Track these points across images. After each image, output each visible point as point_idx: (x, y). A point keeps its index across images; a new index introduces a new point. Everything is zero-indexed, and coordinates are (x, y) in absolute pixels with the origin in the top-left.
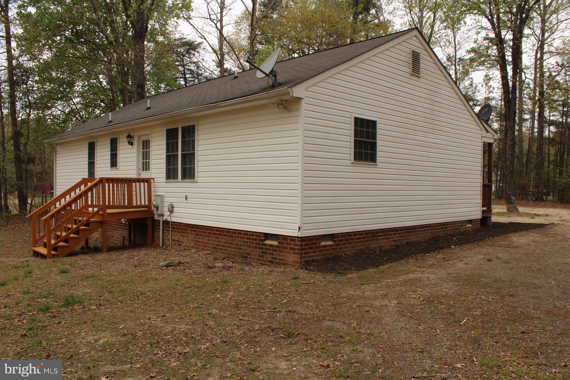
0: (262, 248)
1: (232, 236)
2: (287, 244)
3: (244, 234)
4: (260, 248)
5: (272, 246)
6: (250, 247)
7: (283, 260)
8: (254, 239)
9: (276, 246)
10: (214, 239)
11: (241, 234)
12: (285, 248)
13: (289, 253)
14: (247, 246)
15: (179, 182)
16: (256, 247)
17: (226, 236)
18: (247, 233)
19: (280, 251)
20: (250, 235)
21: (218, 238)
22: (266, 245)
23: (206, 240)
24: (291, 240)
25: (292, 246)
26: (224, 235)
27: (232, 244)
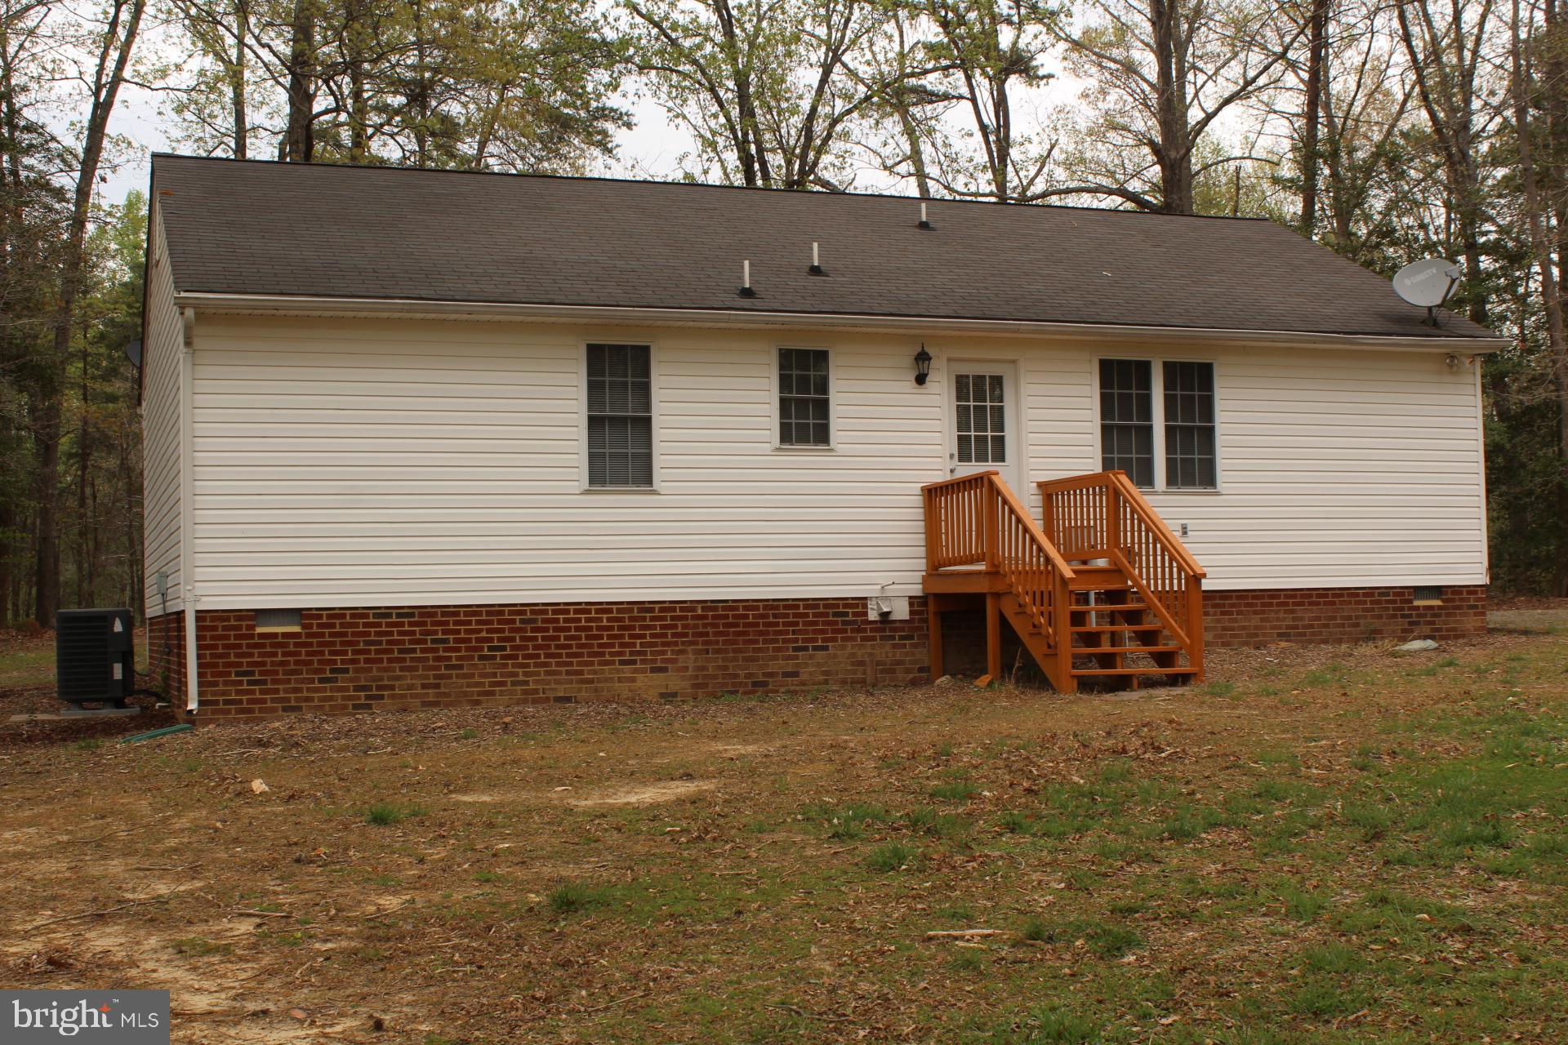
0: (1410, 616)
1: (1333, 603)
2: (1461, 600)
3: (1365, 595)
4: (1403, 616)
5: (1431, 608)
6: (1380, 617)
7: (1454, 629)
8: (1388, 602)
9: (1439, 607)
10: (1281, 615)
11: (1357, 595)
12: (1459, 607)
13: (1465, 615)
14: (1373, 617)
15: (1155, 493)
16: (1395, 616)
17: (1318, 604)
18: (1370, 591)
19: (1448, 615)
20: (1380, 594)
21: (1293, 612)
22: (1418, 608)
23: (1255, 620)
24: (1469, 593)
25: (1472, 603)
26: (1311, 604)
27: (1334, 618)
